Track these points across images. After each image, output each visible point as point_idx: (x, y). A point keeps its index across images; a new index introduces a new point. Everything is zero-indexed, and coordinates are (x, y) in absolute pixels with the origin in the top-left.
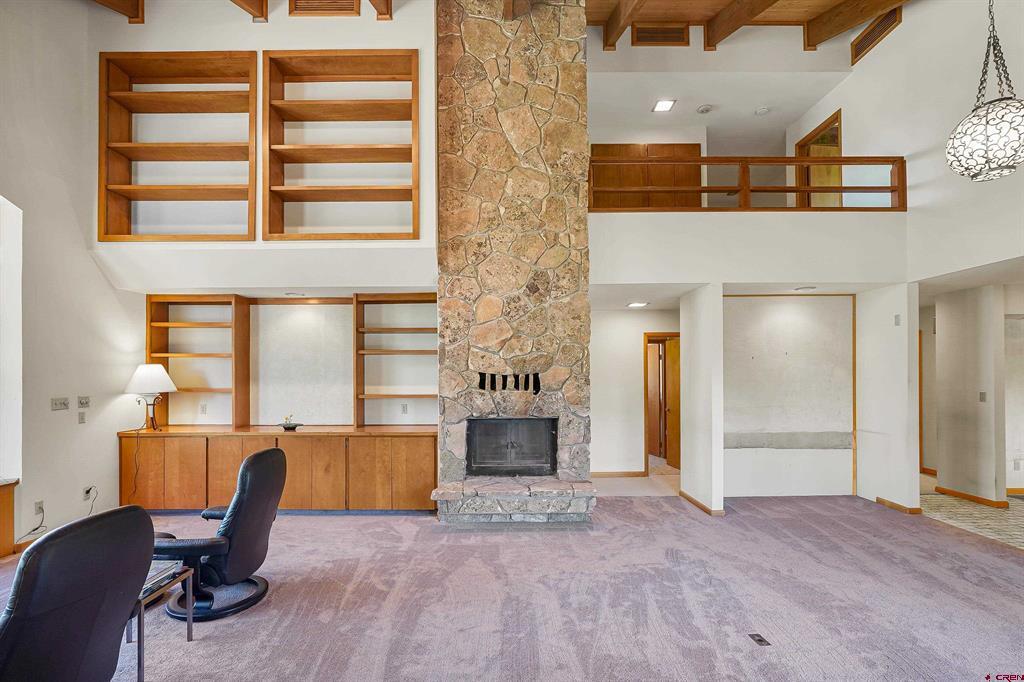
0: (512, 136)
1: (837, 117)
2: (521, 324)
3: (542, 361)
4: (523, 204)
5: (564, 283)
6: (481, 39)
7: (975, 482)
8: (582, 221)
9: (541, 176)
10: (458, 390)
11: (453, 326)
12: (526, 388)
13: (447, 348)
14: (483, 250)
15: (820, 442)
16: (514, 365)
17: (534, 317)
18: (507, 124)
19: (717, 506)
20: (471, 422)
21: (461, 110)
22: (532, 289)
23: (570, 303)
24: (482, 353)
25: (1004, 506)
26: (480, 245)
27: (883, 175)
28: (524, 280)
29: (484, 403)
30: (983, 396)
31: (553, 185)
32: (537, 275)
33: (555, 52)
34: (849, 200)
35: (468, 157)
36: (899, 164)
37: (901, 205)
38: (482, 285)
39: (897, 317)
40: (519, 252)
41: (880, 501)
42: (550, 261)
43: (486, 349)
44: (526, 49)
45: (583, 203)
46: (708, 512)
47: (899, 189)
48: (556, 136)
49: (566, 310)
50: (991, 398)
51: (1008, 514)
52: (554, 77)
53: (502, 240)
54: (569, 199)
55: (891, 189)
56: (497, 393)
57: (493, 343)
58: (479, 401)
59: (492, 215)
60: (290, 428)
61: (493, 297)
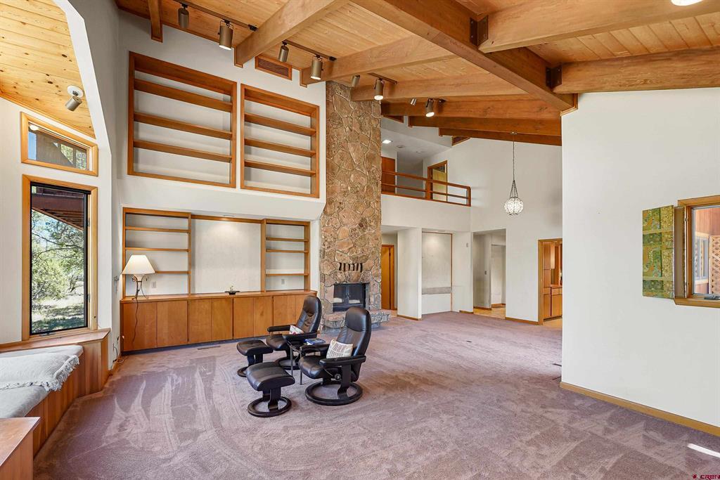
0: (353, 155)
1: (446, 162)
2: (356, 241)
3: (364, 258)
4: (358, 187)
5: (372, 224)
6: (341, 107)
7: (483, 302)
8: (379, 198)
9: (365, 175)
10: (330, 271)
11: (329, 240)
12: (357, 270)
13: (326, 251)
14: (342, 206)
15: (442, 291)
16: (353, 259)
17: (361, 238)
18: (351, 149)
19: (420, 317)
20: (336, 285)
21: (332, 138)
22: (361, 225)
23: (374, 233)
24: (341, 253)
25: (490, 309)
26: (340, 203)
27: (463, 192)
28: (358, 221)
29: (341, 277)
30: (486, 273)
31: (369, 180)
32: (363, 220)
33: (370, 121)
34: (450, 199)
35: (336, 161)
36: (469, 189)
37: (469, 205)
38: (341, 222)
39: (467, 244)
40: (356, 208)
41: (461, 311)
42: (367, 214)
43: (343, 252)
44: (359, 117)
45: (380, 190)
46: (417, 320)
47: (469, 198)
48: (370, 158)
49: (373, 236)
50: (488, 273)
51: (492, 312)
52: (369, 132)
53: (349, 201)
54: (374, 187)
55: (467, 198)
56: (346, 273)
57: (346, 249)
58: (339, 276)
59: (345, 190)
60: (232, 293)
61: (345, 228)
